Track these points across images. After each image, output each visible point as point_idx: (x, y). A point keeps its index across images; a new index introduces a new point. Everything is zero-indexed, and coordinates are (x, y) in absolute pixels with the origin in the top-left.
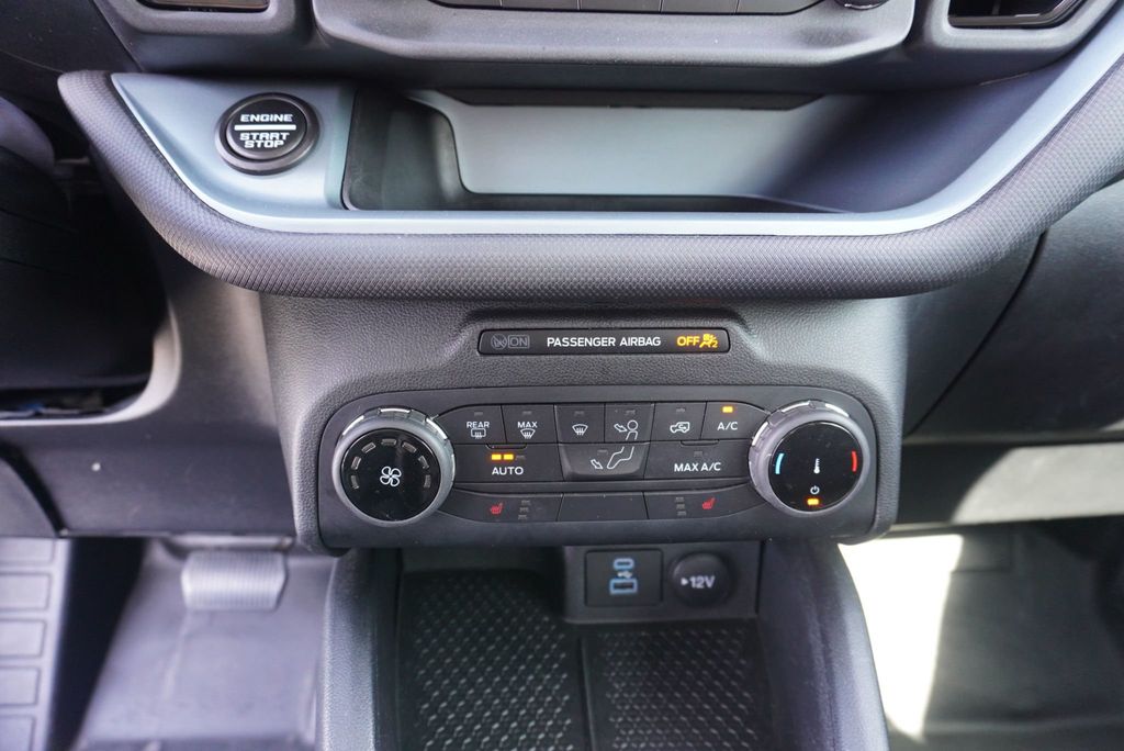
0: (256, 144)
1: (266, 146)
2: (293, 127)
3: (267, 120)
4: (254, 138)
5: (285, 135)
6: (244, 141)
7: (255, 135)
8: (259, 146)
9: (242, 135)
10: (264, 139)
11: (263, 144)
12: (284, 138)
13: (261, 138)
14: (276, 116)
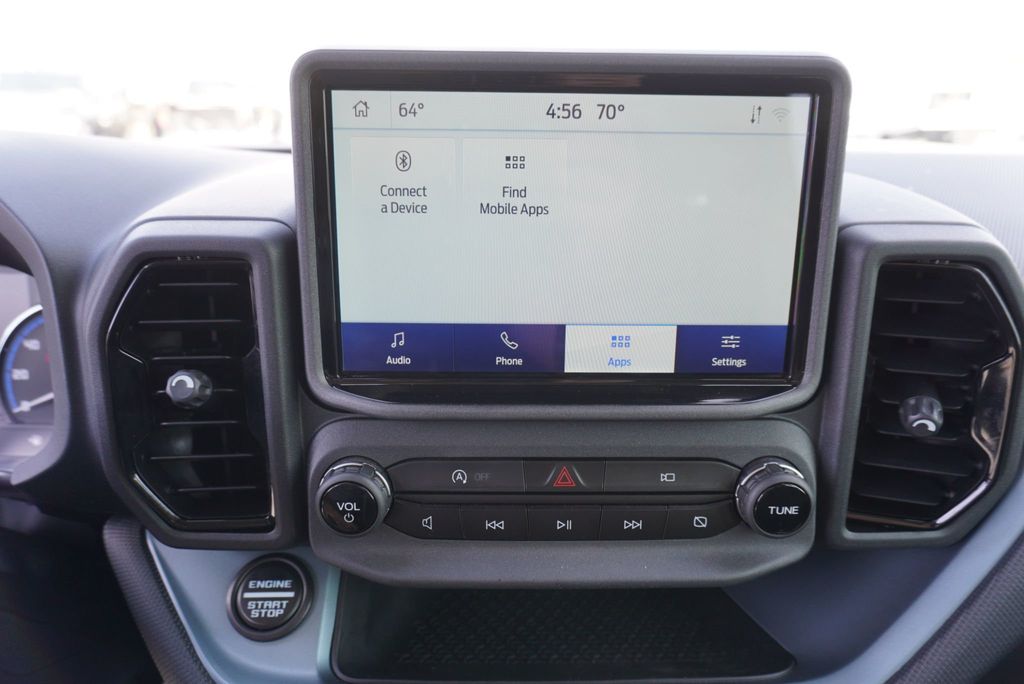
0: (260, 613)
1: (269, 615)
2: (291, 594)
3: (271, 586)
4: (259, 607)
5: (285, 603)
6: (251, 610)
7: (260, 603)
8: (263, 615)
9: (250, 603)
10: (267, 608)
11: (266, 613)
12: (284, 606)
13: (265, 606)
14: (278, 582)
